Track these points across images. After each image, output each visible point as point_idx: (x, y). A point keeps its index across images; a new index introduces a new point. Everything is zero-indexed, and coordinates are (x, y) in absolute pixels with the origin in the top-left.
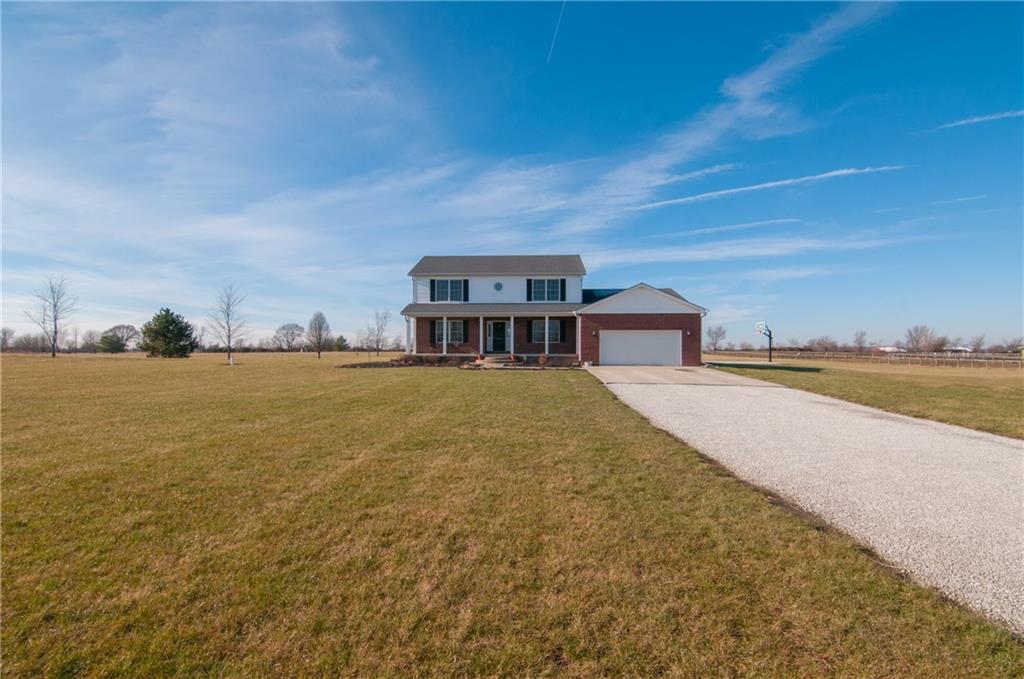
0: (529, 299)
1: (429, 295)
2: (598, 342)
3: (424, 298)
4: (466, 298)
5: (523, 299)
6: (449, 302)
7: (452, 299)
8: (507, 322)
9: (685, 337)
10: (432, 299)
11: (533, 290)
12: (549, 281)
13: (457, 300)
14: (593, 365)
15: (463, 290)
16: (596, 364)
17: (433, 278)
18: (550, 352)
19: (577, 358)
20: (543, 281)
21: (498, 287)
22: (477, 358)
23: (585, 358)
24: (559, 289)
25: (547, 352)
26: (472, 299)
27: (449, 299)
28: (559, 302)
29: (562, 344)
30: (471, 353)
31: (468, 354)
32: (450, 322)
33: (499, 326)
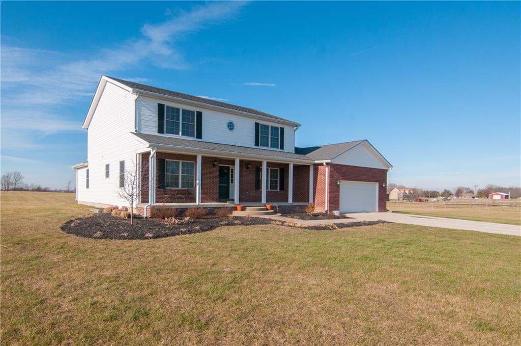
0: (257, 144)
2: (339, 191)
3: (151, 127)
4: (199, 136)
5: (251, 143)
6: (180, 136)
7: (183, 134)
8: (231, 167)
9: (380, 189)
10: (161, 130)
11: (260, 135)
12: (272, 128)
13: (189, 135)
17: (162, 102)
18: (294, 200)
20: (267, 127)
21: (231, 126)
24: (279, 137)
25: (290, 200)
26: (206, 136)
27: (180, 133)
28: (279, 150)
29: (282, 192)
30: (226, 202)
31: (226, 204)
32: (181, 162)
33: (226, 171)
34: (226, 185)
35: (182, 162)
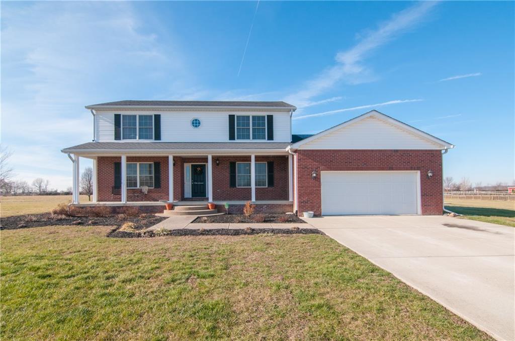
0: (232, 137)
1: (113, 133)
2: (320, 186)
3: (108, 136)
4: (158, 137)
5: (225, 138)
6: (137, 140)
7: (140, 138)
8: (206, 165)
9: (424, 179)
10: (117, 137)
11: (236, 128)
12: (254, 117)
13: (147, 138)
14: (315, 216)
15: (154, 127)
16: (317, 215)
17: (118, 113)
19: (292, 206)
20: (248, 117)
21: (196, 123)
22: (164, 208)
23: (303, 207)
24: (266, 128)
26: (166, 137)
27: (137, 137)
28: (266, 141)
29: (271, 189)
30: (158, 201)
31: (158, 202)
32: (138, 164)
33: (199, 169)
34: (202, 183)
35: (140, 164)
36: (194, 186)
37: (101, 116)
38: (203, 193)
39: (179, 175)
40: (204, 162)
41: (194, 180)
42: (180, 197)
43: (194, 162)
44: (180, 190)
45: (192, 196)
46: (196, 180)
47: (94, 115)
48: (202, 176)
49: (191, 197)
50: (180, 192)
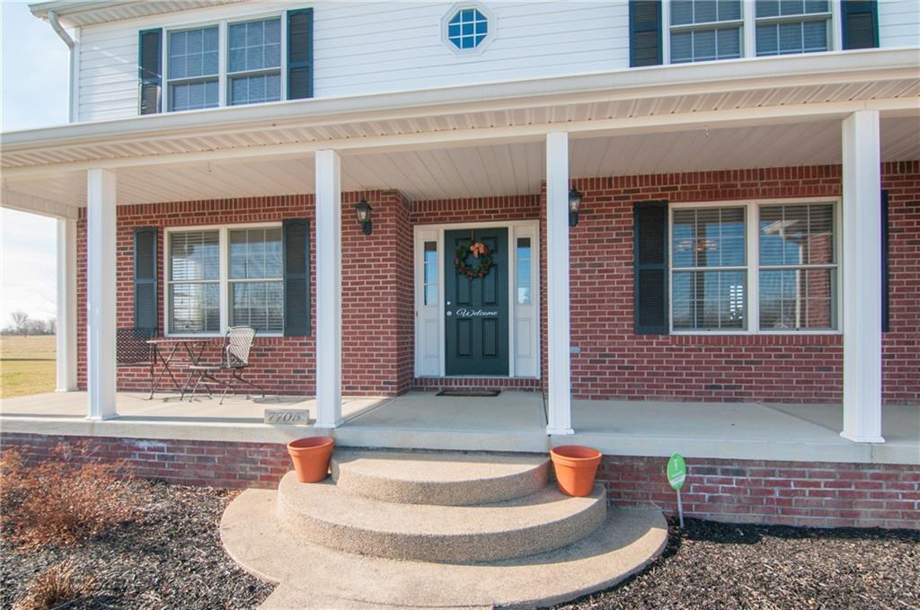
1: (135, 92)
17: (153, 25)
33: (477, 248)
34: (492, 313)
35: (232, 231)
36: (454, 328)
37: (96, 48)
38: (495, 356)
39: (391, 276)
40: (499, 218)
41: (454, 298)
42: (393, 377)
43: (457, 220)
44: (392, 344)
45: (447, 373)
46: (464, 298)
47: (71, 45)
48: (489, 280)
49: (442, 374)
50: (393, 356)
